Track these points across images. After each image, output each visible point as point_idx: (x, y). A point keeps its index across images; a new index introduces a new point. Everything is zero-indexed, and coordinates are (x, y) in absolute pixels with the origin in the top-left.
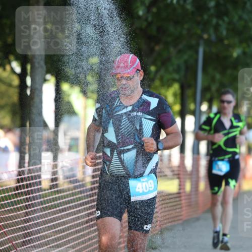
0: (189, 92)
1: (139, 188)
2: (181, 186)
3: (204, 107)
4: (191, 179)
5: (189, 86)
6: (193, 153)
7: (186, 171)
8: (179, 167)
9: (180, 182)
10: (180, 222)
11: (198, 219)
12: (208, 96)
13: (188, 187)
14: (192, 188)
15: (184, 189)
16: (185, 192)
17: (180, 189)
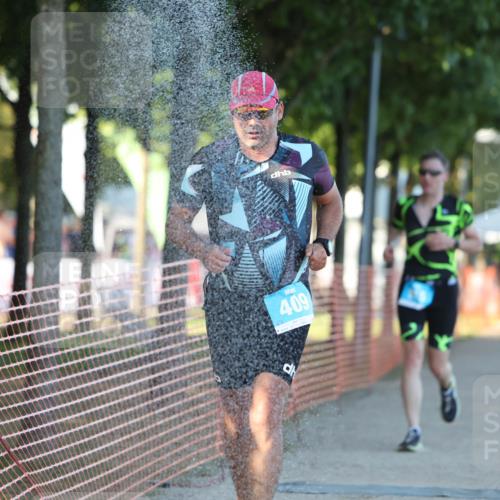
0: (352, 142)
1: (284, 308)
2: (336, 327)
3: (383, 170)
4: (355, 313)
5: (353, 129)
6: (360, 262)
7: (346, 298)
8: (331, 289)
9: (333, 318)
10: (335, 397)
11: (368, 392)
12: (390, 148)
13: (349, 329)
14: (356, 331)
15: (342, 332)
16: (342, 339)
17: (333, 333)
